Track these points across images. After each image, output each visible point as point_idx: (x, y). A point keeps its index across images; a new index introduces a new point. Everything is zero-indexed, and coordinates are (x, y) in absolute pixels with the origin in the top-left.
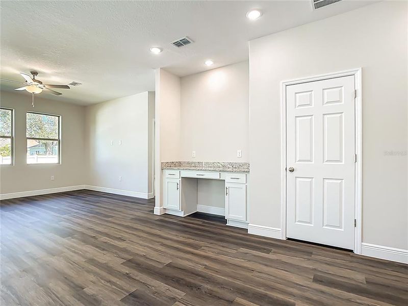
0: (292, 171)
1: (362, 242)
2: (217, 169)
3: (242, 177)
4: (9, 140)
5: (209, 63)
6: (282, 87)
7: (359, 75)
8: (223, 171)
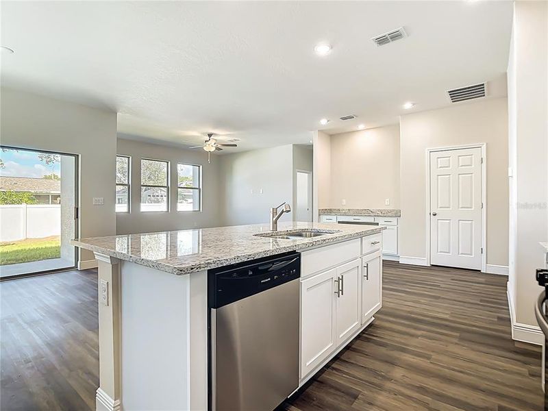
0: (435, 215)
1: (487, 263)
2: (372, 214)
3: (394, 220)
4: (165, 189)
5: (361, 127)
6: (427, 153)
7: (484, 147)
8: (378, 216)
